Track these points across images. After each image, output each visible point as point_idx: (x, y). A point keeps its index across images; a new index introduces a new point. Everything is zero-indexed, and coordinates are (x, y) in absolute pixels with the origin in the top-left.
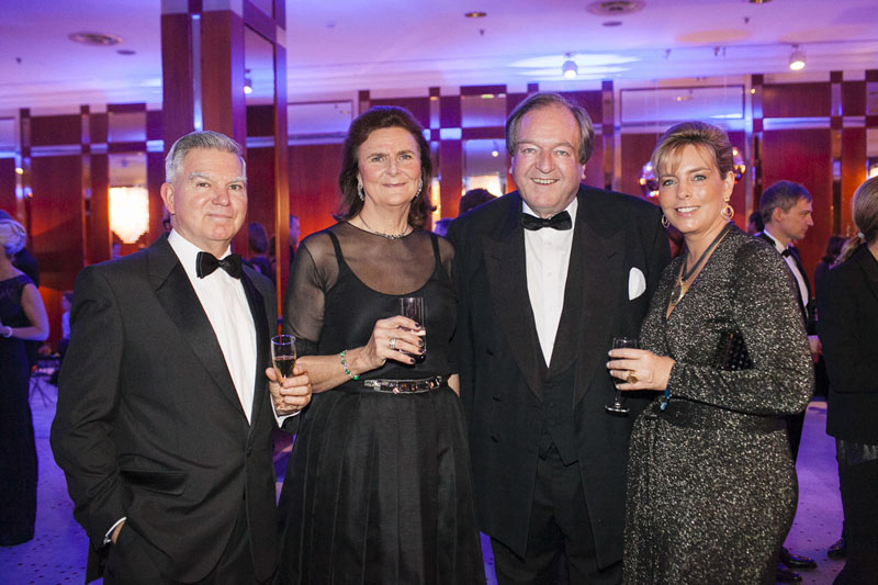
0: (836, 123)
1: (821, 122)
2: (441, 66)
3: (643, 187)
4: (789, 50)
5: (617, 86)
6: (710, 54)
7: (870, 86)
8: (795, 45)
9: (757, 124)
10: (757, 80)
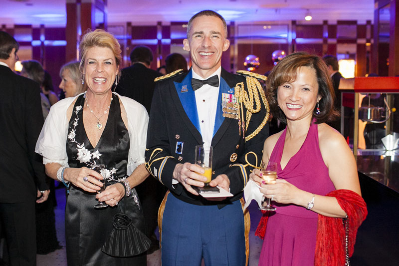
0: (325, 41)
1: (319, 41)
2: (163, 13)
3: (246, 66)
4: (305, 11)
5: (236, 24)
6: (273, 12)
7: (339, 27)
8: (308, 10)
9: (294, 41)
10: (294, 22)
